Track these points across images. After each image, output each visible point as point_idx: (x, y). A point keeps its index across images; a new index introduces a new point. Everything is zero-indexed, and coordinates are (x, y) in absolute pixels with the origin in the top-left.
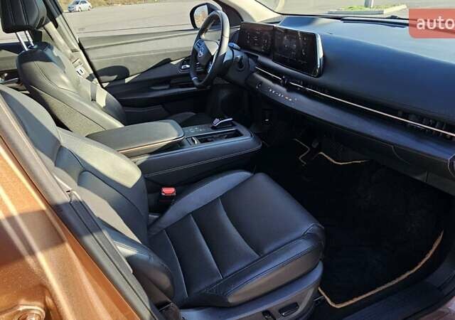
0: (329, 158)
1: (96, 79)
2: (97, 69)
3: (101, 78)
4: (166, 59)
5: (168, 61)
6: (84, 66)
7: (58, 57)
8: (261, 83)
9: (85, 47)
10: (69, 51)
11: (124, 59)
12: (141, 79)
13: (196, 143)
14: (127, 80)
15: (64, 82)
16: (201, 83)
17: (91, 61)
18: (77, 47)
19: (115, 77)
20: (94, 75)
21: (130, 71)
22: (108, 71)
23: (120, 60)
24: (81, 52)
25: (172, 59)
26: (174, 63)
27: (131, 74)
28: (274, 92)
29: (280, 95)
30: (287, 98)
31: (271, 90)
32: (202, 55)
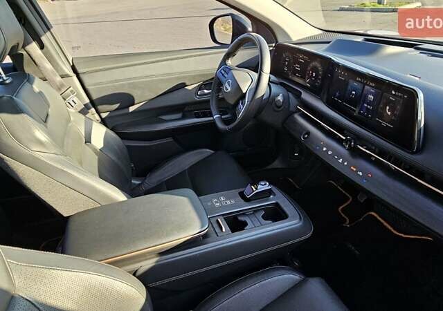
0: (386, 224)
1: (93, 110)
2: (95, 97)
3: (100, 107)
4: (180, 84)
5: (182, 86)
6: (78, 96)
7: (40, 93)
8: (308, 133)
9: (80, 71)
10: (59, 79)
11: (129, 84)
12: (148, 107)
13: (224, 230)
14: (132, 109)
15: (40, 143)
16: (226, 127)
17: (87, 87)
18: (69, 71)
19: (117, 106)
20: (90, 105)
21: (136, 98)
22: (108, 100)
23: (123, 85)
24: (75, 77)
25: (187, 84)
26: (189, 88)
27: (136, 102)
28: (330, 153)
29: (341, 161)
30: (355, 169)
31: (325, 149)
32: (229, 89)
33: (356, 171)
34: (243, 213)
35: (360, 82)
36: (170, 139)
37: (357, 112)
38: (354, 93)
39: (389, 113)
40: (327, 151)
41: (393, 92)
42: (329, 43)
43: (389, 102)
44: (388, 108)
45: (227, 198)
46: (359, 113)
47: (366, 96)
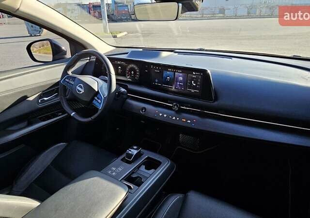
4: (23, 97)
8: (144, 108)
13: (132, 188)
25: (28, 96)
28: (165, 116)
29: (174, 118)
30: (185, 120)
31: (161, 115)
32: (83, 91)
33: (186, 121)
34: (132, 172)
35: (172, 71)
36: (23, 146)
37: (174, 88)
38: (168, 78)
39: (195, 85)
40: (163, 115)
41: (194, 73)
42: (127, 53)
43: (192, 79)
44: (193, 82)
45: (117, 167)
46: (175, 88)
47: (177, 78)
